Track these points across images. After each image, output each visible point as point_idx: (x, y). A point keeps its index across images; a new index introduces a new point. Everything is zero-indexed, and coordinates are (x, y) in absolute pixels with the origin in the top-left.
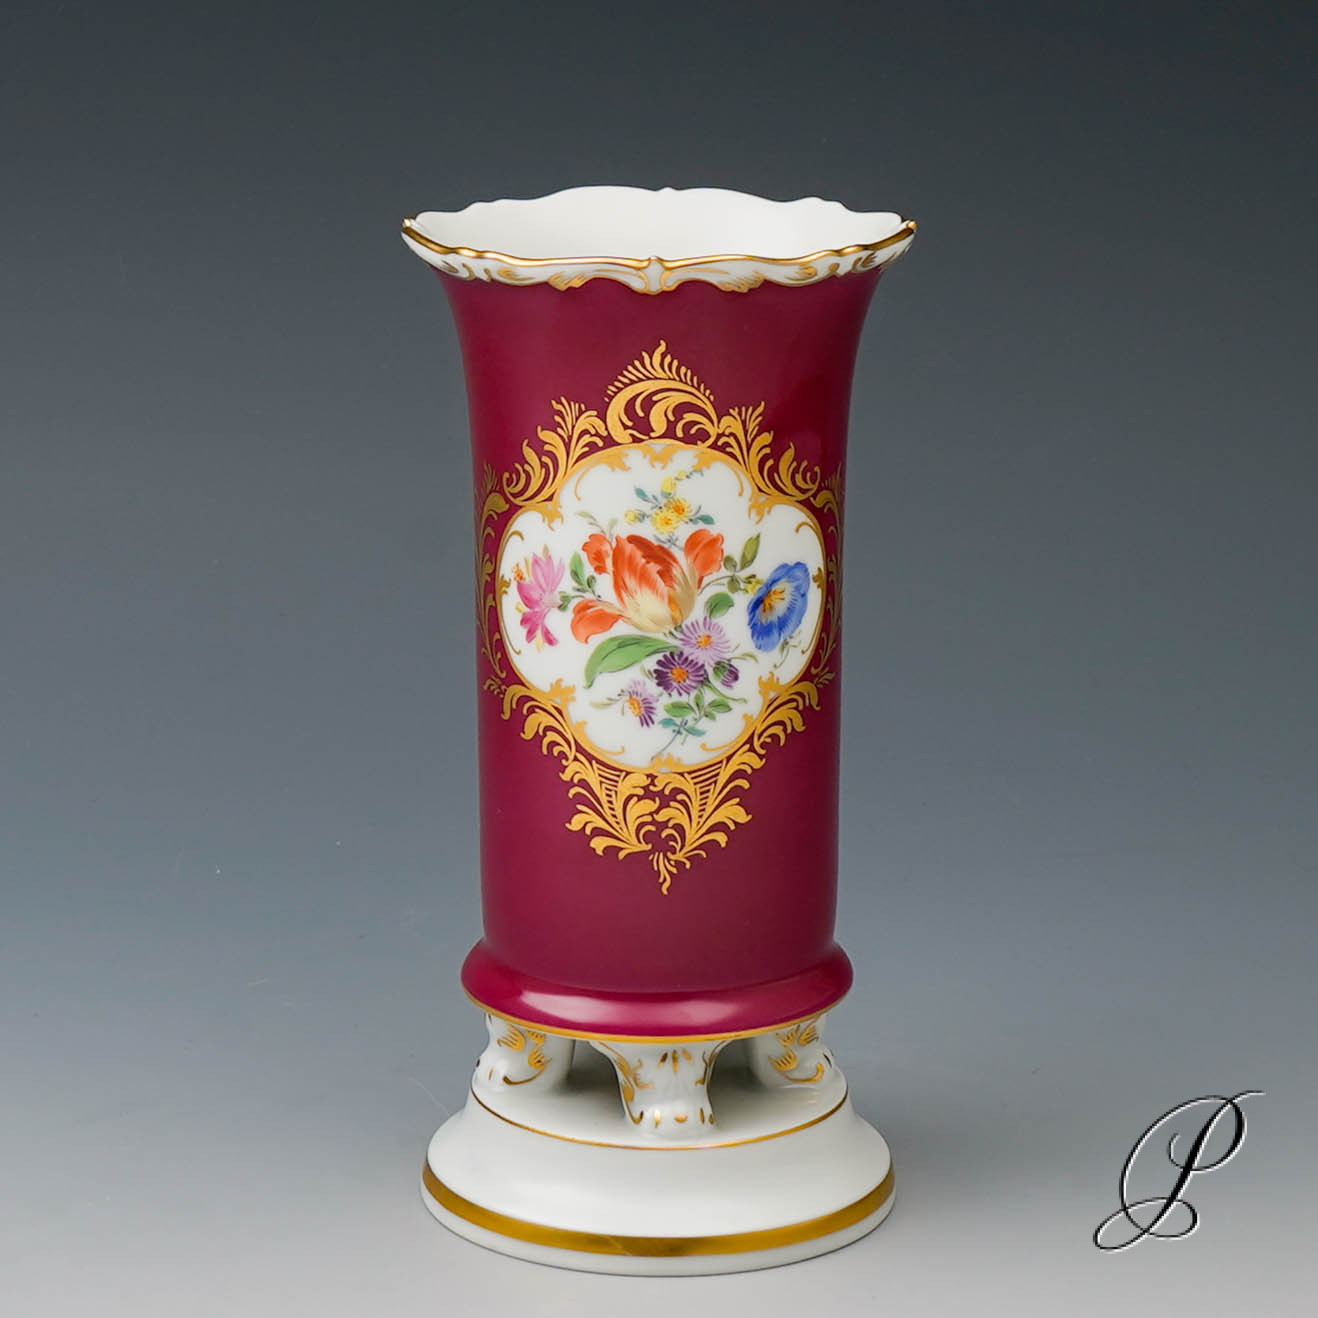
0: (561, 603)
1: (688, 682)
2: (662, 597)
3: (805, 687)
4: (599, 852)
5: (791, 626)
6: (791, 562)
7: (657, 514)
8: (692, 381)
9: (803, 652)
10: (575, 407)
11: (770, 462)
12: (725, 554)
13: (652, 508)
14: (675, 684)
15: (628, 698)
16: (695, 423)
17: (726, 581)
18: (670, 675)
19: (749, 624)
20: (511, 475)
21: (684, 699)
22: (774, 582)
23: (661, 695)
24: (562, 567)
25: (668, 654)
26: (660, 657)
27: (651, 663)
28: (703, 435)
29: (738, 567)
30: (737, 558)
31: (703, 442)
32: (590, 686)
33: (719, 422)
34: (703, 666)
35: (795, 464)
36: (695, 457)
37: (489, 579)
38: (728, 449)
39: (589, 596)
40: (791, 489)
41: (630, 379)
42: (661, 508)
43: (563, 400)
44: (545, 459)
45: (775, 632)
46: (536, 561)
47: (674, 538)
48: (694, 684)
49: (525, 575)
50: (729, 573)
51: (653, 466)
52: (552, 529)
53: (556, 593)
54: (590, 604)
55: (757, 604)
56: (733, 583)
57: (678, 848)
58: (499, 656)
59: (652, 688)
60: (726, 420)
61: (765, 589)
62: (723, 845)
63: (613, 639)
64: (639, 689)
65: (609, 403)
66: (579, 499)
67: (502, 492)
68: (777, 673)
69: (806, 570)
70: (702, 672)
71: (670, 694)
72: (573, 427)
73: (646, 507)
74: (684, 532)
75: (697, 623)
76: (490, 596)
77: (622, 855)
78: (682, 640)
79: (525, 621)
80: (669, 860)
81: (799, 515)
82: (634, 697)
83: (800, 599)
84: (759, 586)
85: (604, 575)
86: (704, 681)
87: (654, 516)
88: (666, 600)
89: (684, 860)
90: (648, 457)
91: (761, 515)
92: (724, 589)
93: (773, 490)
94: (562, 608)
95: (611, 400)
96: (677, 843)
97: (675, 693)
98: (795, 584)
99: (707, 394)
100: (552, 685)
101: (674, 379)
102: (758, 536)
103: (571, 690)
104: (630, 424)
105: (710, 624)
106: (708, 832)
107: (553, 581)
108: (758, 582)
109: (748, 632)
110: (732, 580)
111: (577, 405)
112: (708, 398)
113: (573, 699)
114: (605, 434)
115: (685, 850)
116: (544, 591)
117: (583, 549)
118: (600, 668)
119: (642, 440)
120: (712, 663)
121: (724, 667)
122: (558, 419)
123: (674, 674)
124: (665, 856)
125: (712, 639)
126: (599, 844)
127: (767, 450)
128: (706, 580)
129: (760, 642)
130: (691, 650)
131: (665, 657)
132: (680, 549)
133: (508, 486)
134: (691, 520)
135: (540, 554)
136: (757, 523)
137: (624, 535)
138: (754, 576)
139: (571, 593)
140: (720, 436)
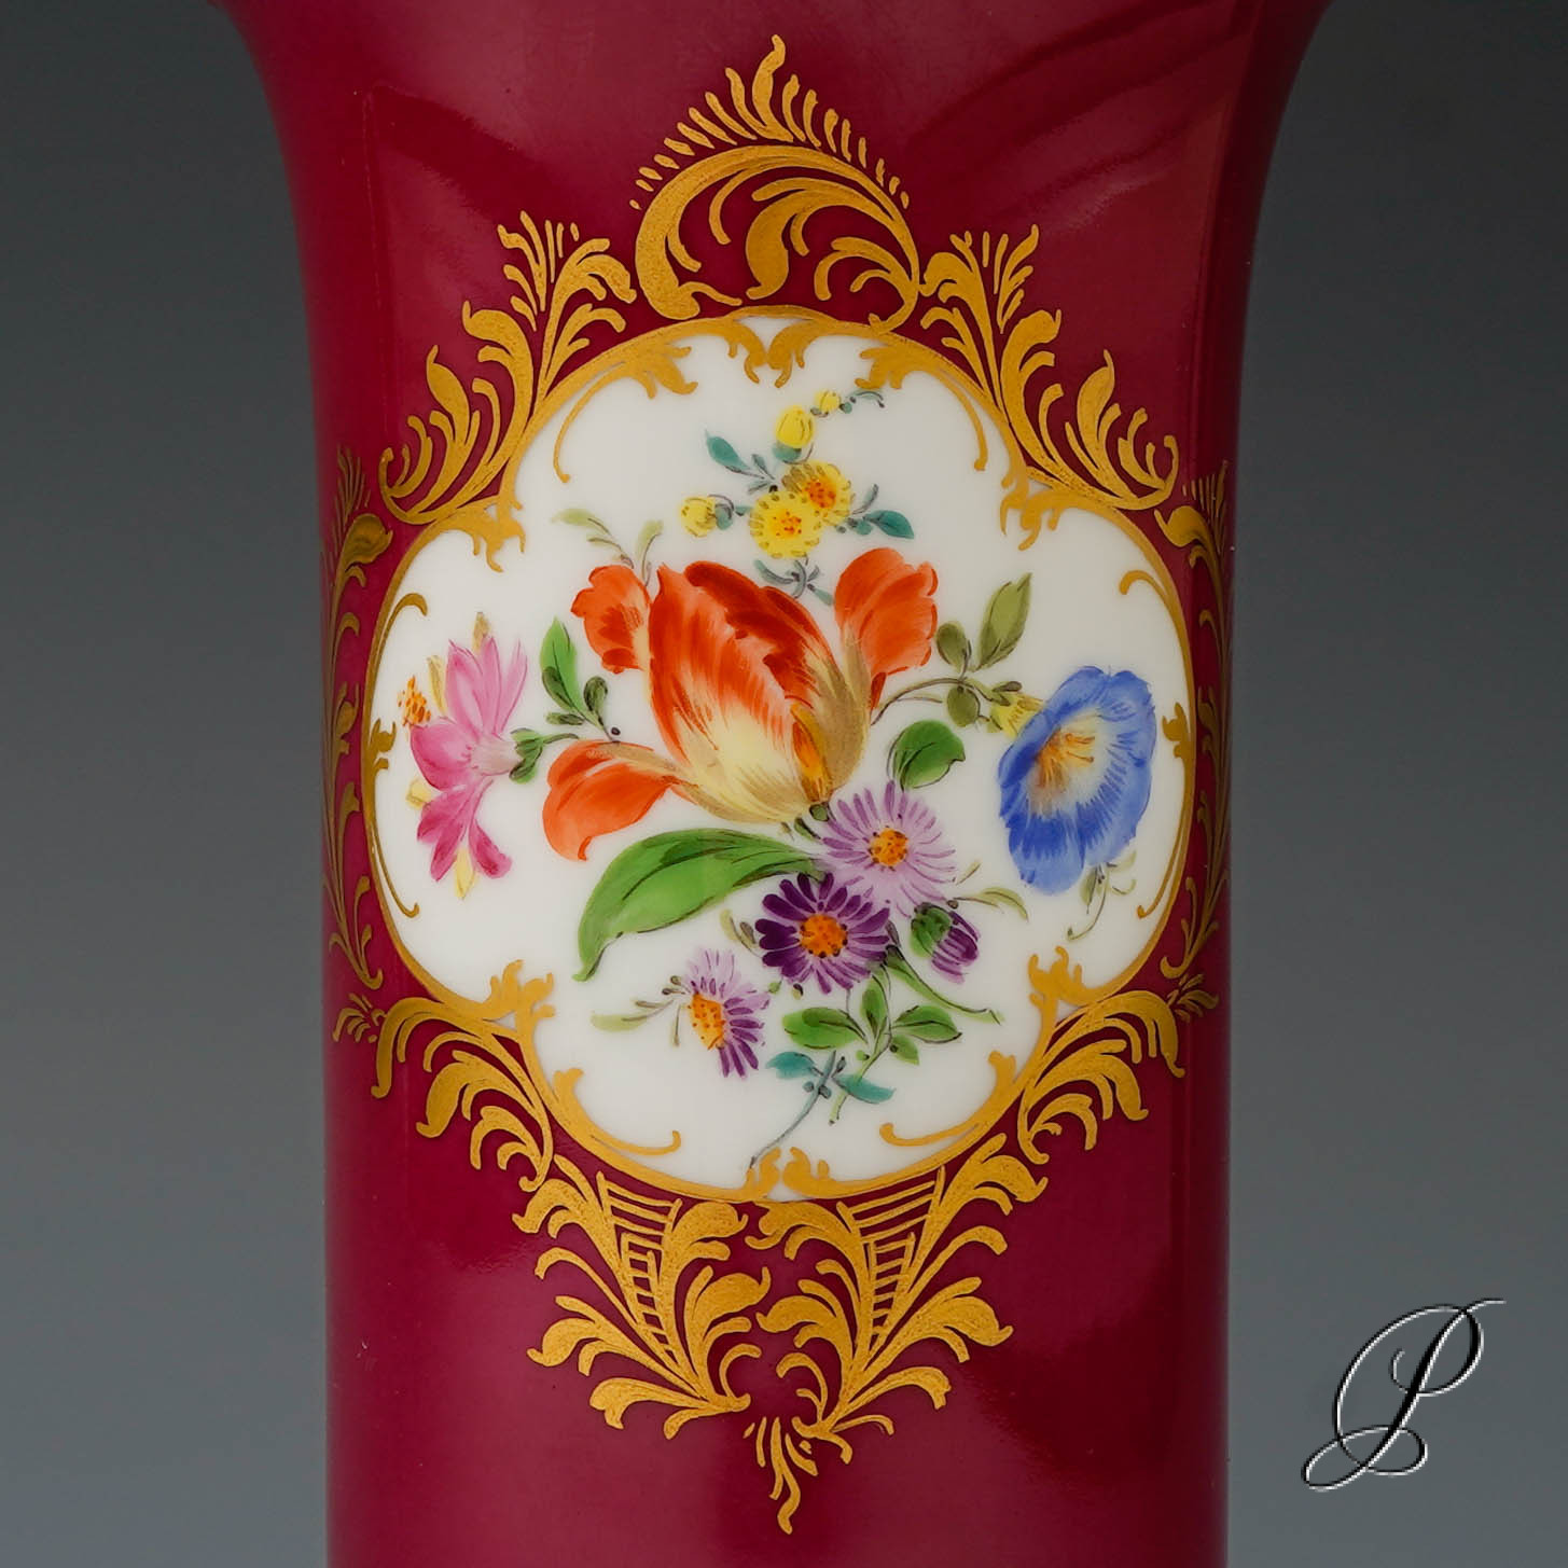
0: (519, 759)
1: (845, 955)
2: (776, 724)
3: (1146, 1004)
4: (613, 1420)
5: (1108, 838)
6: (1111, 665)
7: (765, 506)
8: (853, 148)
9: (1141, 914)
10: (555, 233)
11: (1053, 393)
12: (941, 622)
13: (751, 491)
14: (811, 960)
15: (688, 999)
16: (860, 264)
17: (942, 691)
18: (798, 935)
19: (1003, 813)
20: (397, 453)
21: (836, 1000)
22: (1067, 709)
23: (775, 989)
24: (521, 662)
25: (793, 879)
26: (772, 886)
27: (749, 904)
28: (882, 299)
29: (975, 659)
30: (972, 633)
31: (884, 317)
32: (592, 972)
33: (923, 269)
34: (885, 913)
35: (1115, 412)
36: (863, 355)
37: (344, 748)
38: (948, 342)
39: (590, 732)
40: (1105, 473)
41: (693, 145)
42: (774, 488)
43: (525, 218)
44: (481, 386)
45: (1070, 842)
46: (457, 662)
47: (809, 570)
48: (861, 962)
49: (432, 706)
50: (950, 671)
51: (755, 379)
52: (497, 568)
53: (507, 736)
54: (591, 755)
55: (1022, 764)
56: (962, 699)
57: (820, 1406)
58: (367, 936)
59: (751, 970)
60: (942, 263)
61: (1041, 723)
62: (939, 1402)
63: (650, 844)
64: (718, 973)
65: (642, 213)
66: (565, 479)
67: (377, 508)
68: (1078, 954)
69: (1146, 700)
70: (883, 932)
71: (799, 988)
72: (551, 287)
73: (735, 488)
74: (834, 554)
75: (869, 795)
76: (351, 786)
77: (672, 1426)
78: (827, 841)
79: (427, 827)
80: (797, 1439)
81: (1125, 551)
82: (706, 995)
83: (1129, 767)
84: (1027, 716)
85: (628, 673)
86: (888, 956)
87: (757, 508)
88: (788, 735)
89: (836, 1440)
90: (743, 353)
91: (1031, 524)
92: (939, 714)
93: (1061, 467)
94: (521, 772)
95: (645, 204)
96: (818, 1393)
97: (811, 985)
98: (1122, 727)
99: (893, 191)
100: (494, 981)
101: (808, 144)
102: (1025, 584)
103: (544, 986)
104: (694, 266)
105: (904, 800)
106: (899, 1365)
107: (497, 701)
108: (1025, 704)
109: (999, 833)
110: (960, 689)
111: (560, 227)
112: (896, 200)
113: (549, 1013)
114: (630, 297)
115: (842, 1410)
116: (475, 734)
117: (574, 611)
118: (614, 925)
119: (725, 310)
120: (910, 908)
121: (938, 920)
122: (512, 272)
123: (810, 933)
124: (787, 1429)
125: (908, 845)
126: (613, 1399)
127: (1047, 359)
128: (892, 685)
129: (1033, 864)
130: (859, 870)
131: (786, 886)
132: (823, 596)
133: (391, 485)
134: (853, 524)
135: (468, 642)
136: (1022, 547)
137: (679, 566)
138: (1013, 687)
139: (546, 729)
140: (925, 304)
